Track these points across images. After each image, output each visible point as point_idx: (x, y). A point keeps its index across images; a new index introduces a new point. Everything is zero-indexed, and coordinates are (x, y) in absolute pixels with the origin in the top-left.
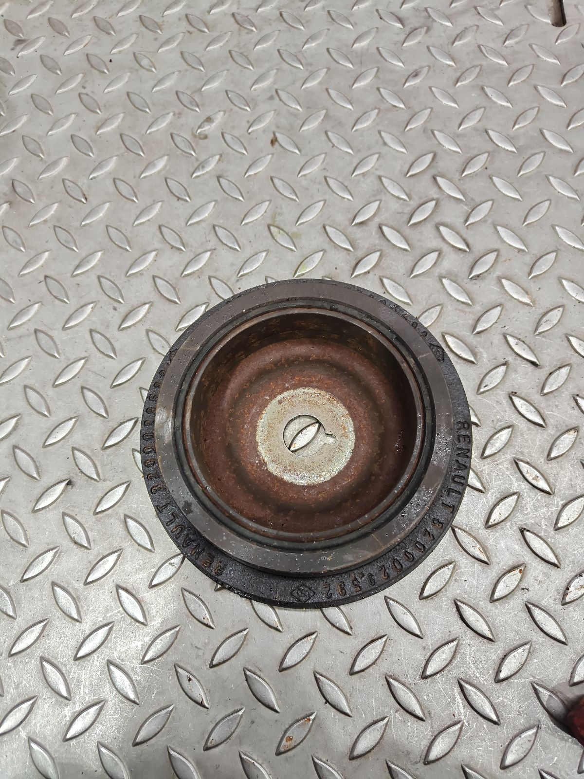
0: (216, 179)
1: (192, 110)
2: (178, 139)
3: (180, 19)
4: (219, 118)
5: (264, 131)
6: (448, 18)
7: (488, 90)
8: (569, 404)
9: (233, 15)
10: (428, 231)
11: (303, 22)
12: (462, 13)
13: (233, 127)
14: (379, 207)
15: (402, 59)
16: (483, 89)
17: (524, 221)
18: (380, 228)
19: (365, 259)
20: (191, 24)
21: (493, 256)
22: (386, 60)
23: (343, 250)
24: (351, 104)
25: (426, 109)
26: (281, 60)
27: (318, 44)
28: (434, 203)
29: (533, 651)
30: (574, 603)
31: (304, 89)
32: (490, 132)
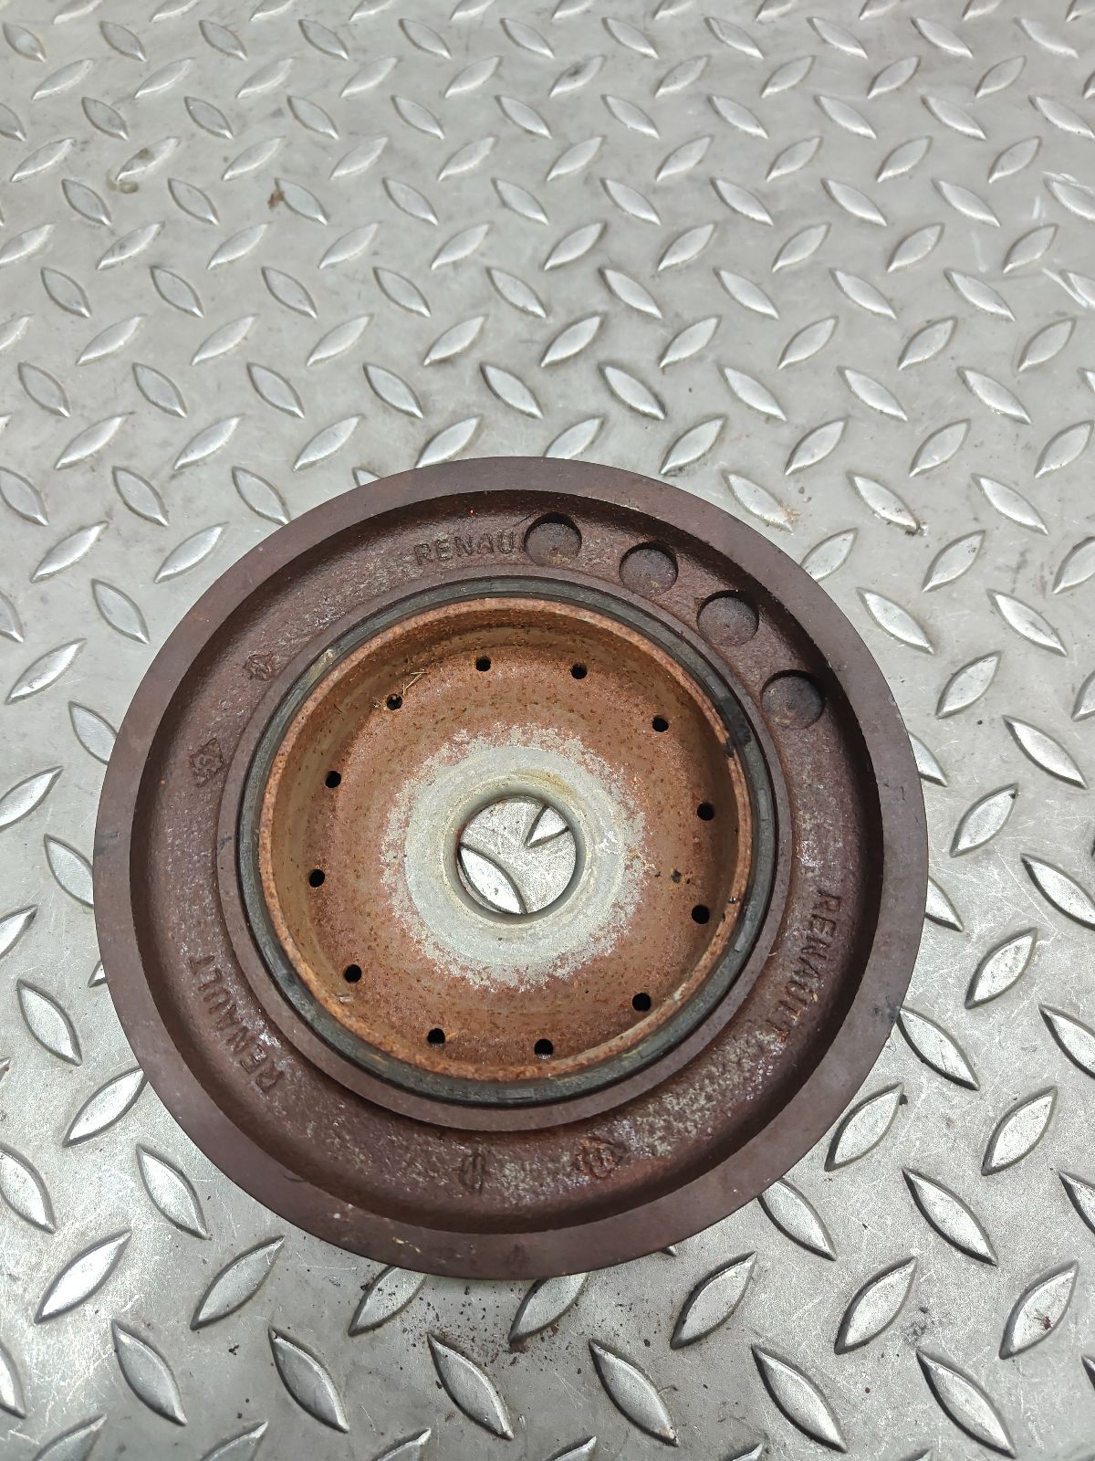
0: (149, 271)
1: (112, 135)
2: (75, 193)
5: (258, 176)
7: (719, 103)
10: (583, 378)
13: (193, 170)
14: (482, 330)
15: (552, 43)
17: (782, 359)
18: (482, 371)
19: (445, 433)
21: (712, 429)
22: (518, 44)
23: (401, 414)
24: (441, 127)
25: (592, 136)
26: (304, 39)
27: (383, 11)
28: (596, 321)
29: (759, 1276)
30: (853, 1166)
31: (347, 98)
32: (721, 184)
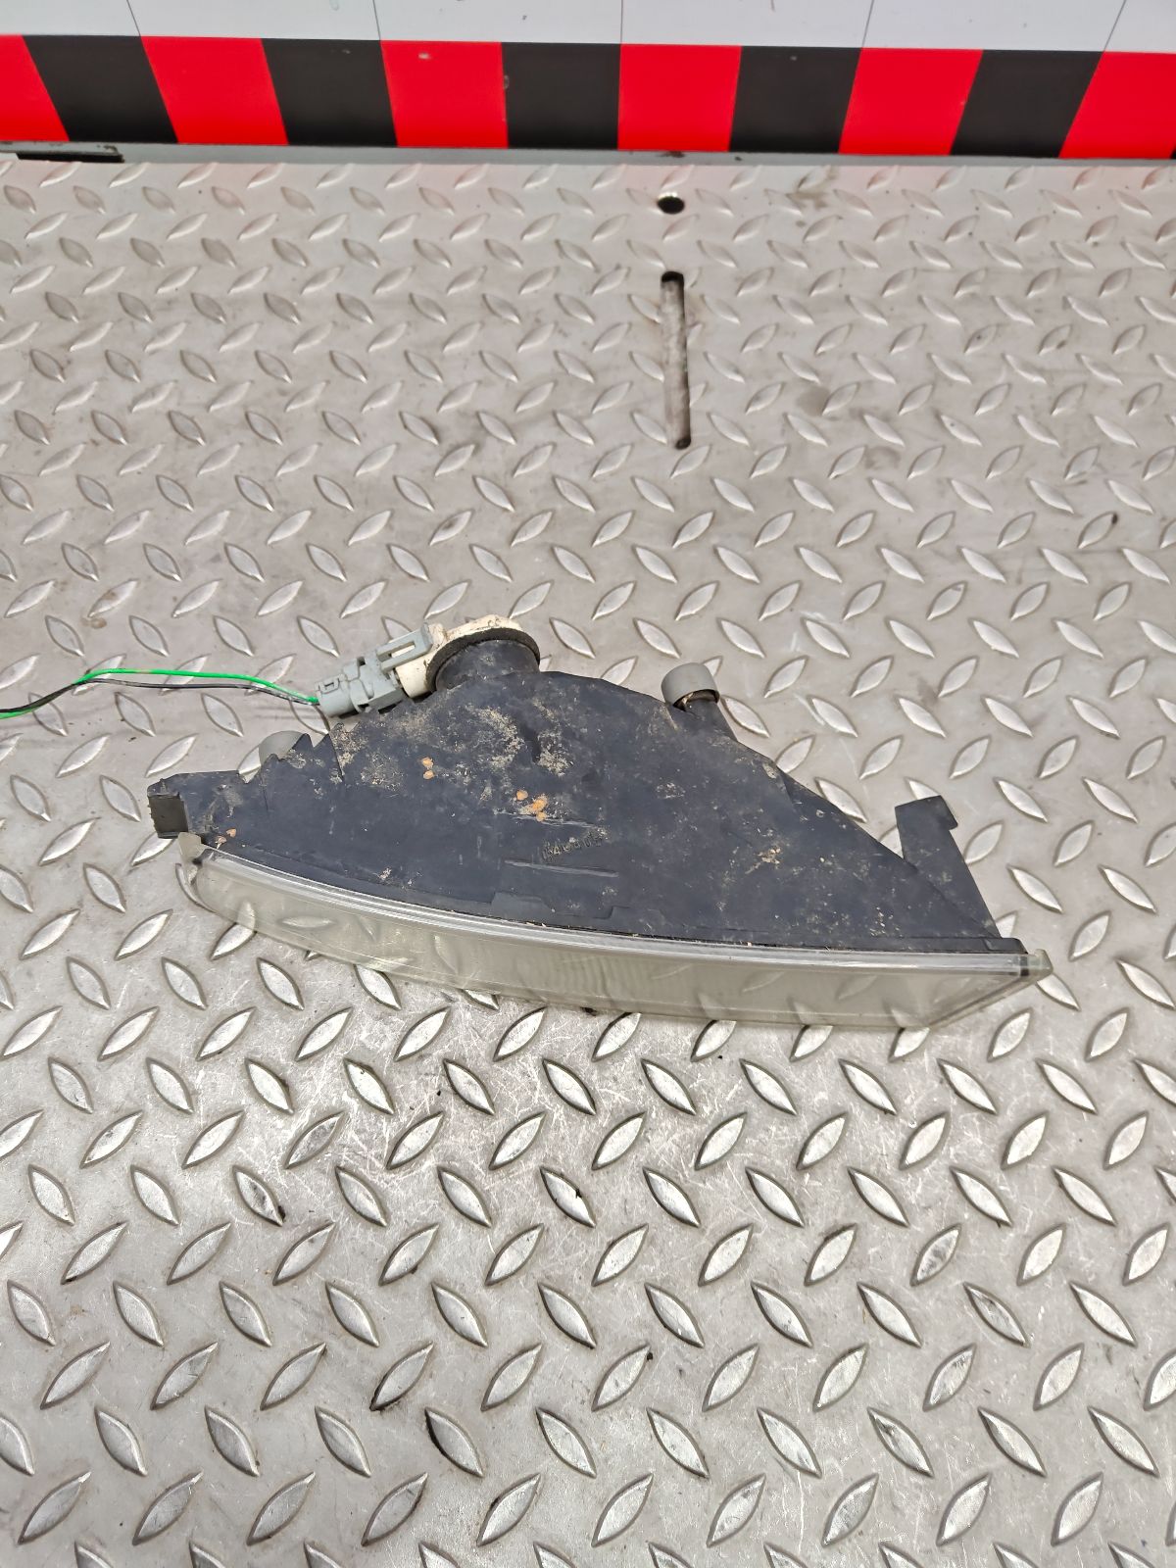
3: (81, 420)
4: (128, 592)
6: (511, 430)
8: (634, 1075)
9: (169, 415)
11: (282, 430)
12: (533, 421)
16: (552, 550)
20: (98, 429)
